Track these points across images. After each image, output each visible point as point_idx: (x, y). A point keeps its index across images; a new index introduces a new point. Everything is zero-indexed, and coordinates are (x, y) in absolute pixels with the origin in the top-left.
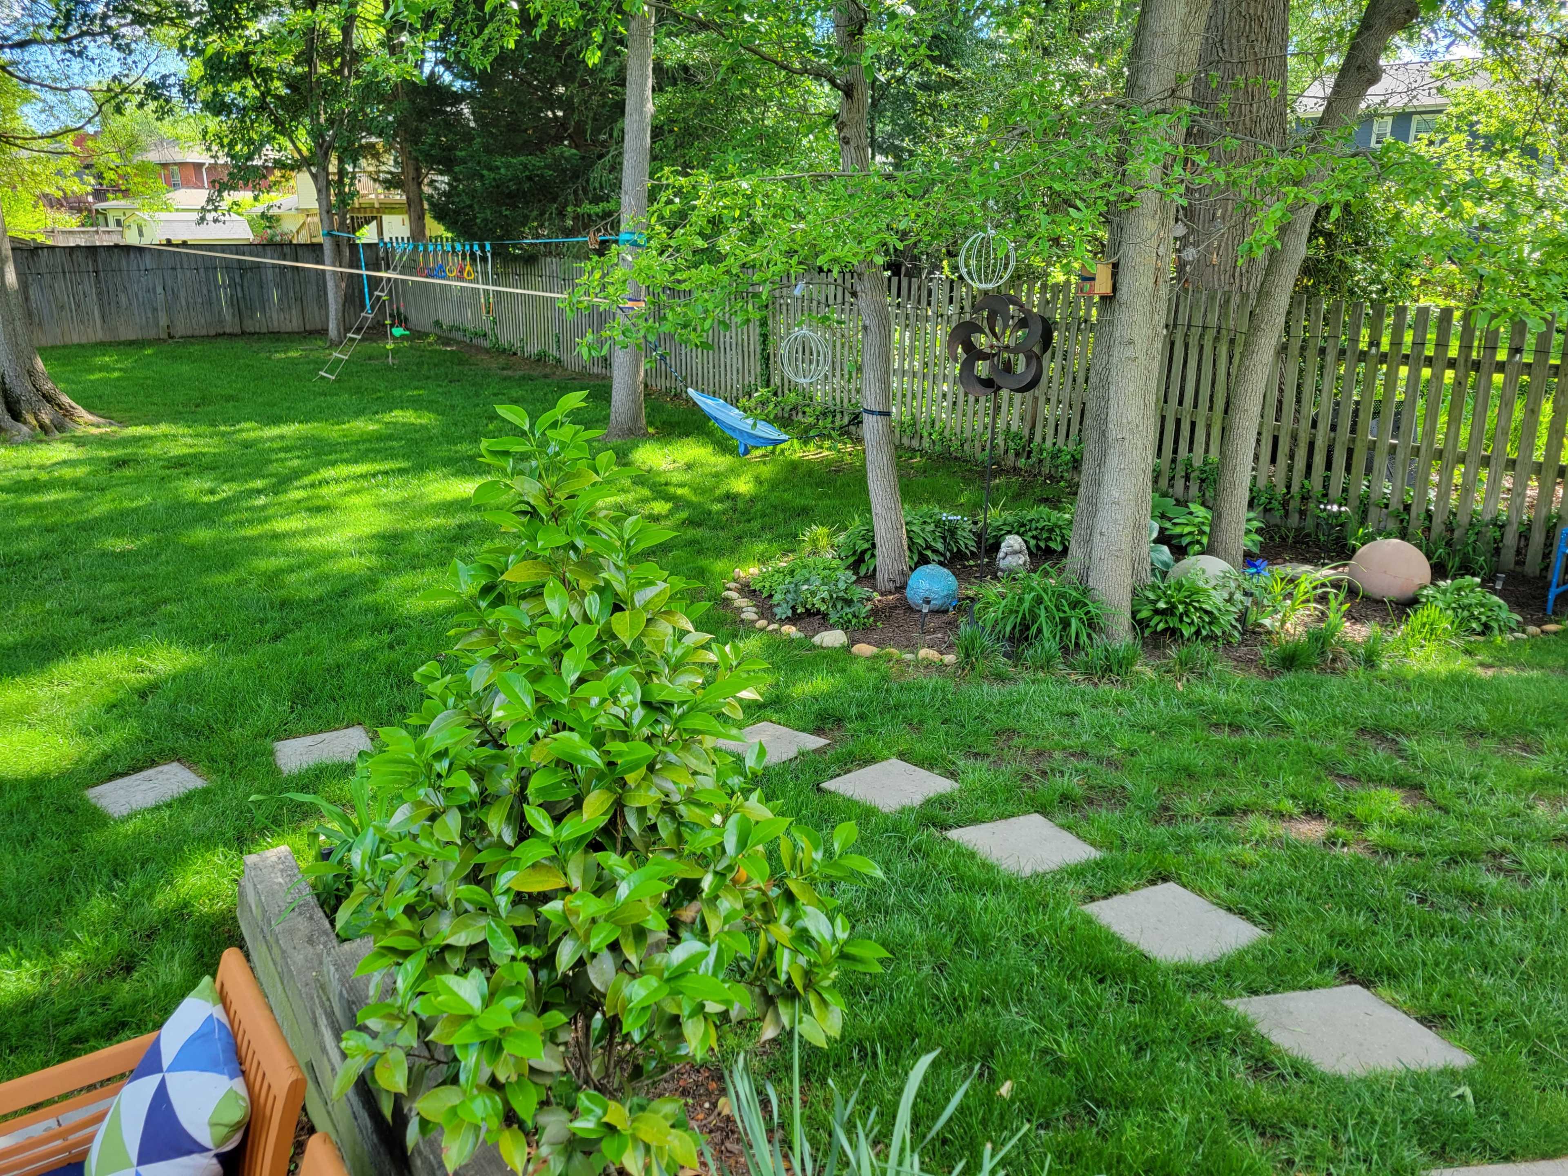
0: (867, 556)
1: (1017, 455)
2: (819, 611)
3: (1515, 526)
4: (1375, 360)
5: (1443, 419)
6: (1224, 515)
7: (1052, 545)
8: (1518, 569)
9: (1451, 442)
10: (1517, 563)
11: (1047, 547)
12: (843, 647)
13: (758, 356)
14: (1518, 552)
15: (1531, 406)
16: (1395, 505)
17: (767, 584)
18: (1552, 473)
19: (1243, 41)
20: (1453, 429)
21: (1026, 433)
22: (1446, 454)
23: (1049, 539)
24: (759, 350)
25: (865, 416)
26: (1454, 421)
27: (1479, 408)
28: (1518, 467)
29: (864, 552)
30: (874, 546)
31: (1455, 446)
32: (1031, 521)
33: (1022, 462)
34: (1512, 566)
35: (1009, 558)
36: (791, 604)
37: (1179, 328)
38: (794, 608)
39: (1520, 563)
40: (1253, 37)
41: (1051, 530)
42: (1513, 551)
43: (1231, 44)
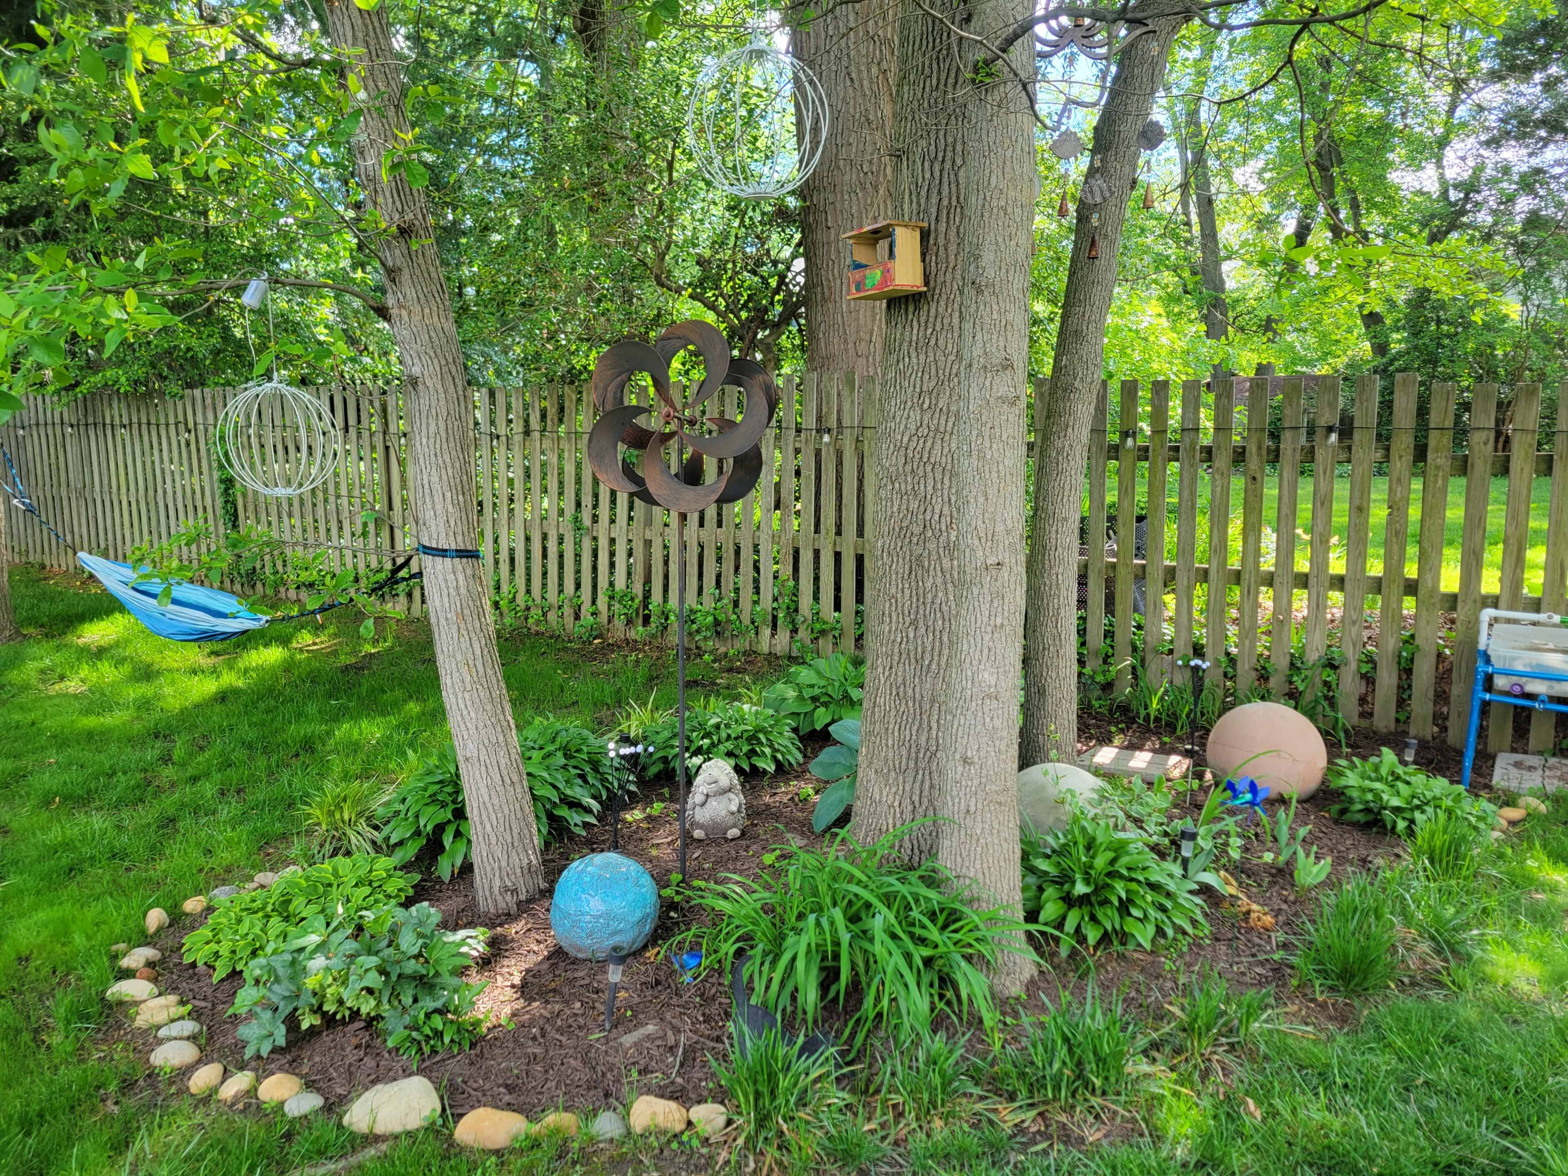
0: (447, 839)
1: (629, 622)
2: (355, 1014)
3: (1353, 666)
4: (1131, 457)
5: (1235, 529)
6: (1050, 690)
7: (761, 764)
8: (1365, 723)
9: (1251, 559)
10: (1362, 715)
11: (753, 767)
12: (430, 1129)
13: (220, 512)
14: (1363, 700)
15: (1357, 502)
16: (1183, 648)
17: (224, 949)
18: (1396, 589)
19: (874, 70)
20: (1251, 540)
21: (638, 589)
22: (1245, 576)
23: (752, 753)
24: (219, 502)
25: (428, 560)
26: (1251, 531)
27: (1284, 511)
28: (1348, 586)
29: (440, 828)
30: (460, 814)
31: (1257, 563)
32: (717, 727)
33: (639, 632)
34: (1356, 720)
35: (713, 803)
36: (285, 1009)
37: (847, 432)
38: (292, 1022)
39: (1367, 715)
40: (884, 65)
41: (753, 738)
42: (1355, 700)
43: (860, 71)
